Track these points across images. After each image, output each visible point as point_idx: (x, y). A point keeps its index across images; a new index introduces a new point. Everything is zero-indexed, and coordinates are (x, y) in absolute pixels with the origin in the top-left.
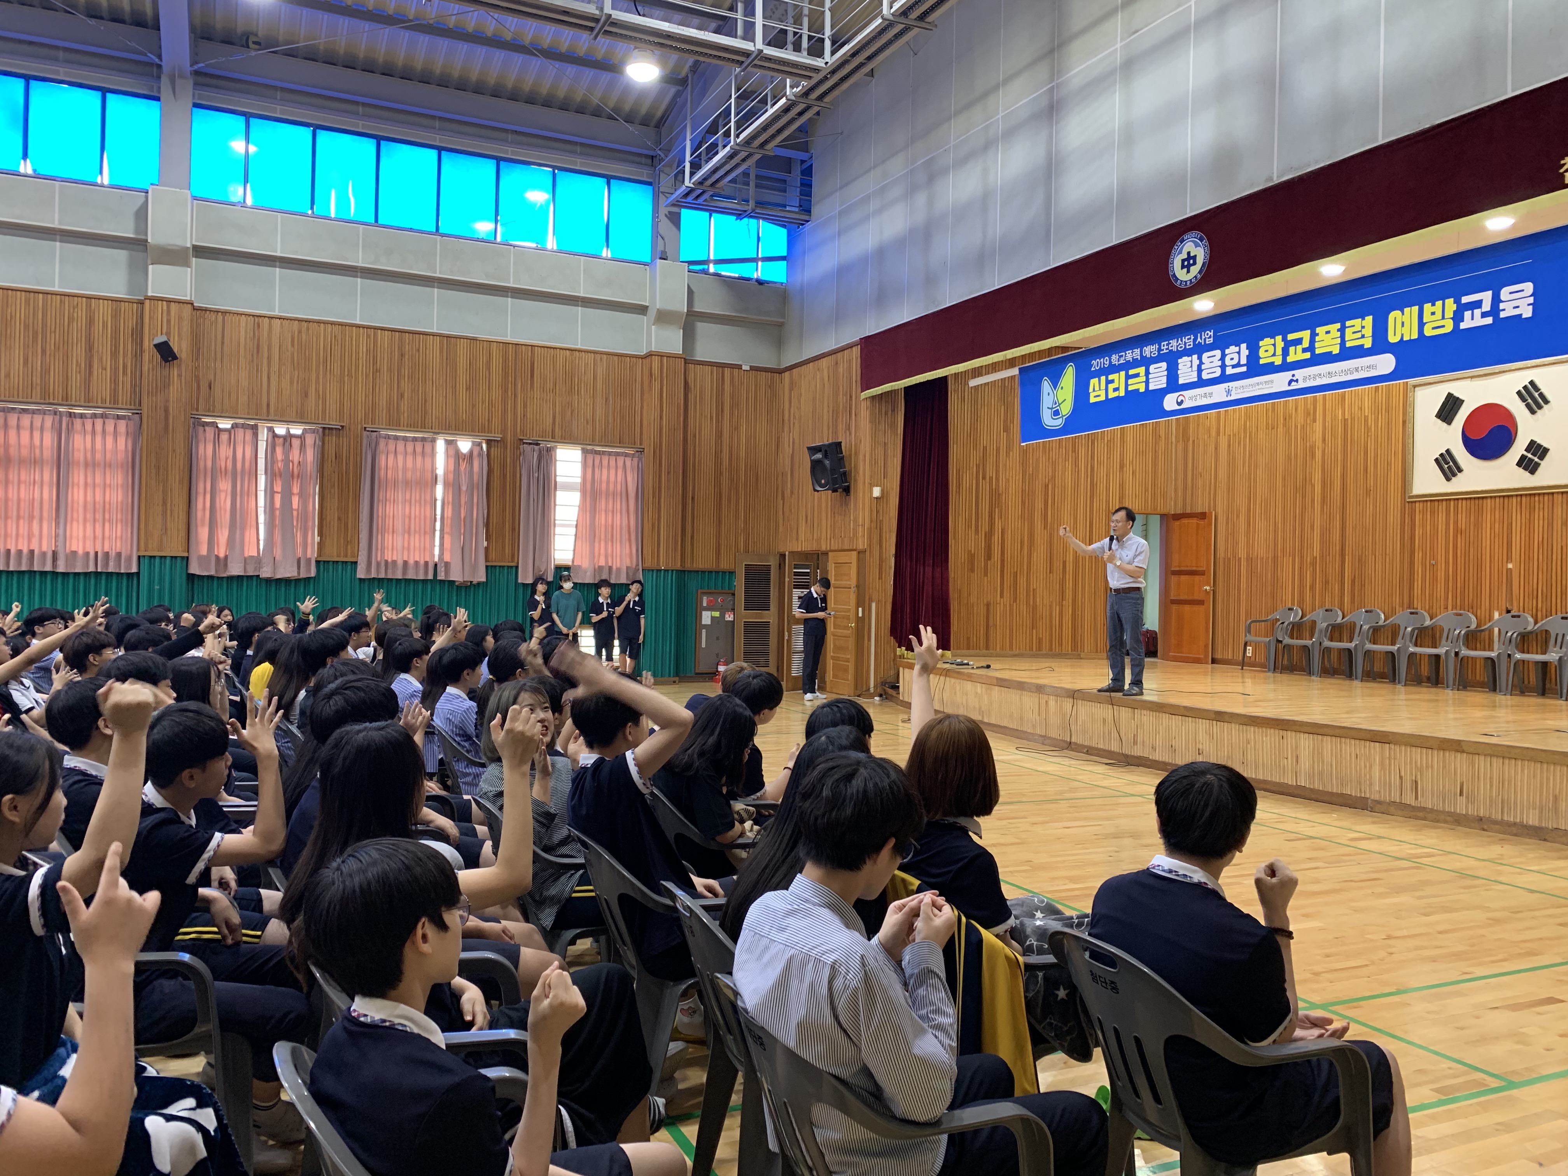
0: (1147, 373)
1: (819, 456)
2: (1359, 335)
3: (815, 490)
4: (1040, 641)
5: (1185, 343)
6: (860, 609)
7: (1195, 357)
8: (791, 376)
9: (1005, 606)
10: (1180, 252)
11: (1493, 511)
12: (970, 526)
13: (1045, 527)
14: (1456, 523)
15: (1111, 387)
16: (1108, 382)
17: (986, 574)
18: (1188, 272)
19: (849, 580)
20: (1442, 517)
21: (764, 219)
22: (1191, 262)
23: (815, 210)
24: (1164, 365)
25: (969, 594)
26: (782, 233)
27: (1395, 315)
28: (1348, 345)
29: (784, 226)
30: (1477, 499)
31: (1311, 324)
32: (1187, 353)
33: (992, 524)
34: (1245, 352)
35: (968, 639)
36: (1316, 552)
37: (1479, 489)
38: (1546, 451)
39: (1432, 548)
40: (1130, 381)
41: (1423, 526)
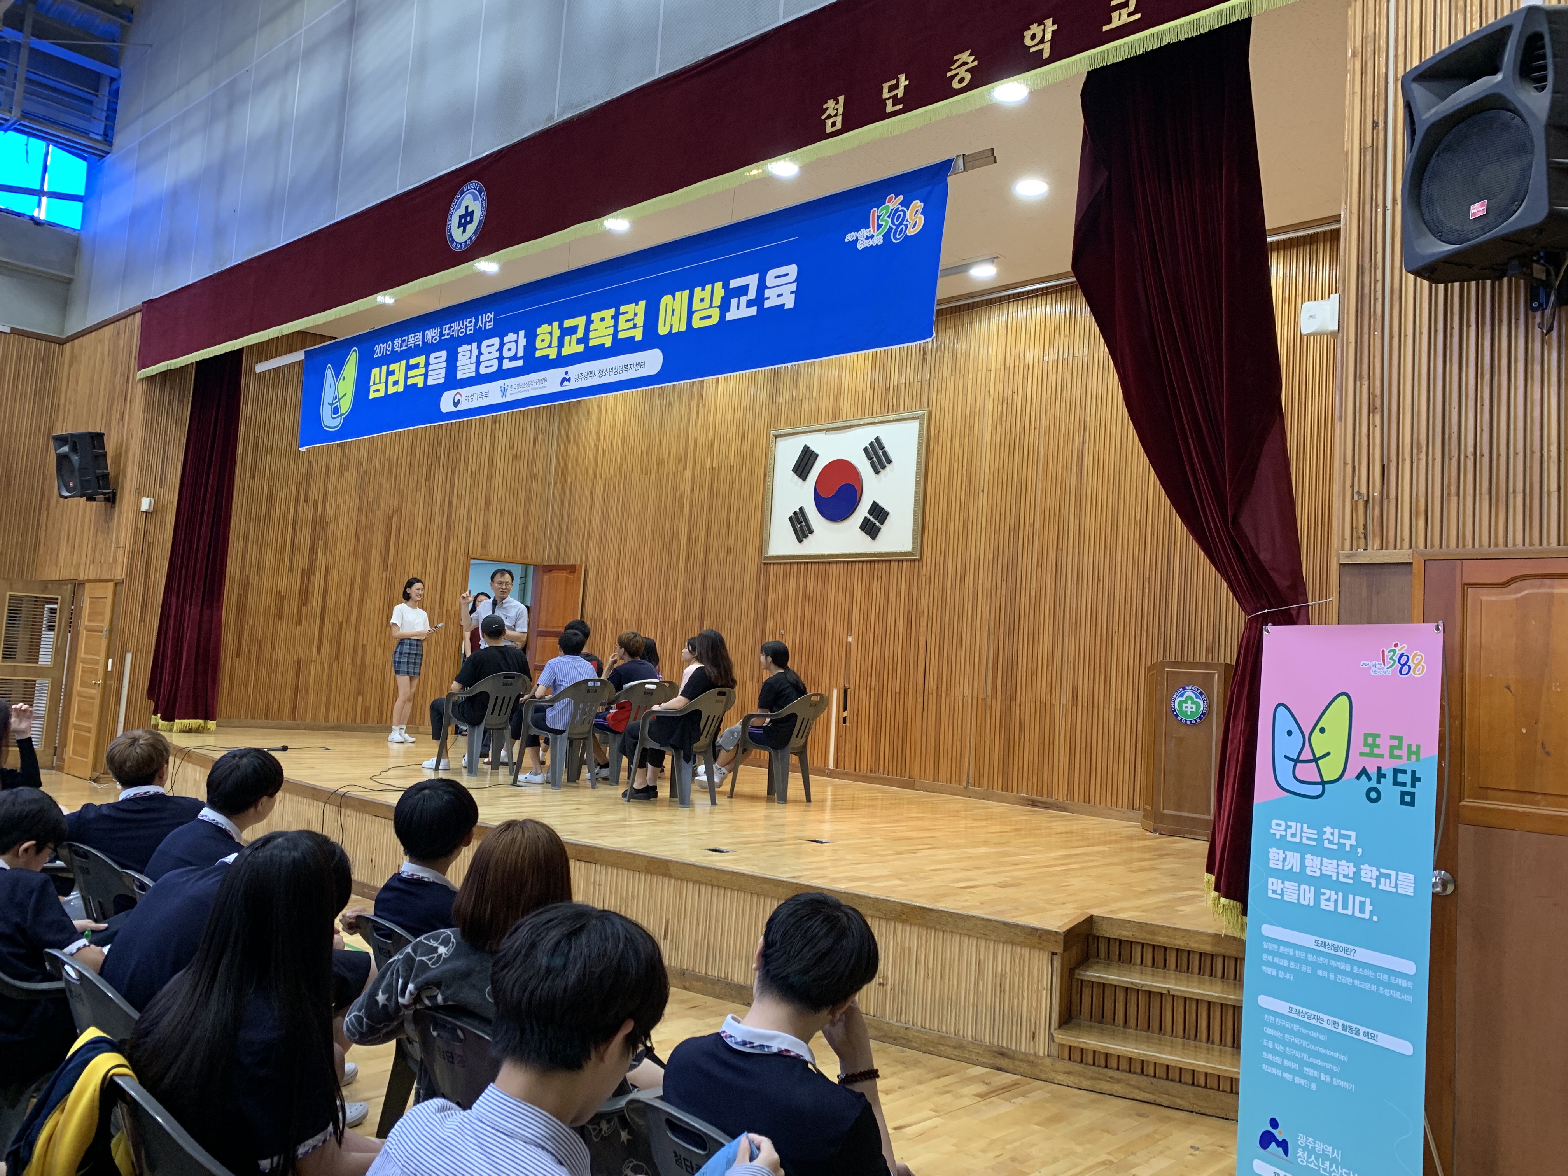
0: (427, 364)
1: (65, 449)
2: (631, 324)
3: (62, 496)
4: (366, 710)
5: (467, 327)
6: (110, 661)
7: (475, 345)
8: (73, 348)
9: (322, 664)
10: (459, 207)
11: (838, 577)
12: (281, 560)
13: (385, 569)
14: (805, 588)
15: (392, 379)
16: (390, 373)
17: (299, 623)
18: (464, 231)
19: (103, 621)
20: (792, 582)
21: (57, 144)
22: (469, 219)
23: (120, 140)
24: (444, 354)
25: (273, 648)
26: (80, 167)
27: (667, 299)
28: (621, 335)
29: (84, 159)
30: (824, 562)
31: (587, 309)
32: (467, 339)
33: (313, 559)
34: (523, 342)
35: (268, 705)
36: (678, 617)
37: (826, 552)
38: (887, 514)
39: (782, 616)
40: (411, 374)
41: (775, 590)
